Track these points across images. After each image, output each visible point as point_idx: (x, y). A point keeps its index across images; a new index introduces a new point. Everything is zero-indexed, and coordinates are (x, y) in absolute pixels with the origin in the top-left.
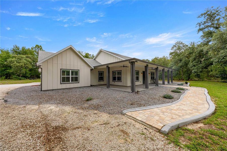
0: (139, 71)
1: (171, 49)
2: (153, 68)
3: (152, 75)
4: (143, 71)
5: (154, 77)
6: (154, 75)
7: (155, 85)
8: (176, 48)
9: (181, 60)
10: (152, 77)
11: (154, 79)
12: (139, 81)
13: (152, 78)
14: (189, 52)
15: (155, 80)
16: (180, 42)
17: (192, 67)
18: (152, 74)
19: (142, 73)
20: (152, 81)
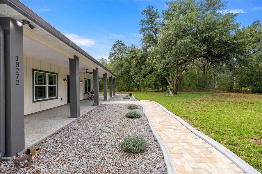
0: (57, 74)
1: (112, 49)
2: (88, 71)
3: (86, 84)
4: (67, 75)
5: (89, 88)
6: (89, 84)
7: (92, 102)
8: (117, 49)
9: (122, 66)
10: (86, 88)
11: (89, 91)
12: (57, 98)
13: (87, 90)
14: (132, 56)
15: (92, 93)
16: (121, 43)
17: (134, 75)
18: (87, 82)
19: (64, 80)
20: (86, 95)
